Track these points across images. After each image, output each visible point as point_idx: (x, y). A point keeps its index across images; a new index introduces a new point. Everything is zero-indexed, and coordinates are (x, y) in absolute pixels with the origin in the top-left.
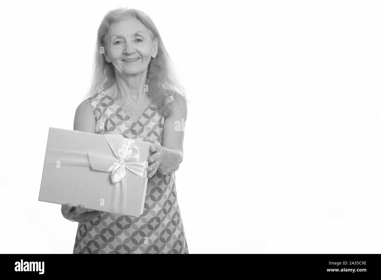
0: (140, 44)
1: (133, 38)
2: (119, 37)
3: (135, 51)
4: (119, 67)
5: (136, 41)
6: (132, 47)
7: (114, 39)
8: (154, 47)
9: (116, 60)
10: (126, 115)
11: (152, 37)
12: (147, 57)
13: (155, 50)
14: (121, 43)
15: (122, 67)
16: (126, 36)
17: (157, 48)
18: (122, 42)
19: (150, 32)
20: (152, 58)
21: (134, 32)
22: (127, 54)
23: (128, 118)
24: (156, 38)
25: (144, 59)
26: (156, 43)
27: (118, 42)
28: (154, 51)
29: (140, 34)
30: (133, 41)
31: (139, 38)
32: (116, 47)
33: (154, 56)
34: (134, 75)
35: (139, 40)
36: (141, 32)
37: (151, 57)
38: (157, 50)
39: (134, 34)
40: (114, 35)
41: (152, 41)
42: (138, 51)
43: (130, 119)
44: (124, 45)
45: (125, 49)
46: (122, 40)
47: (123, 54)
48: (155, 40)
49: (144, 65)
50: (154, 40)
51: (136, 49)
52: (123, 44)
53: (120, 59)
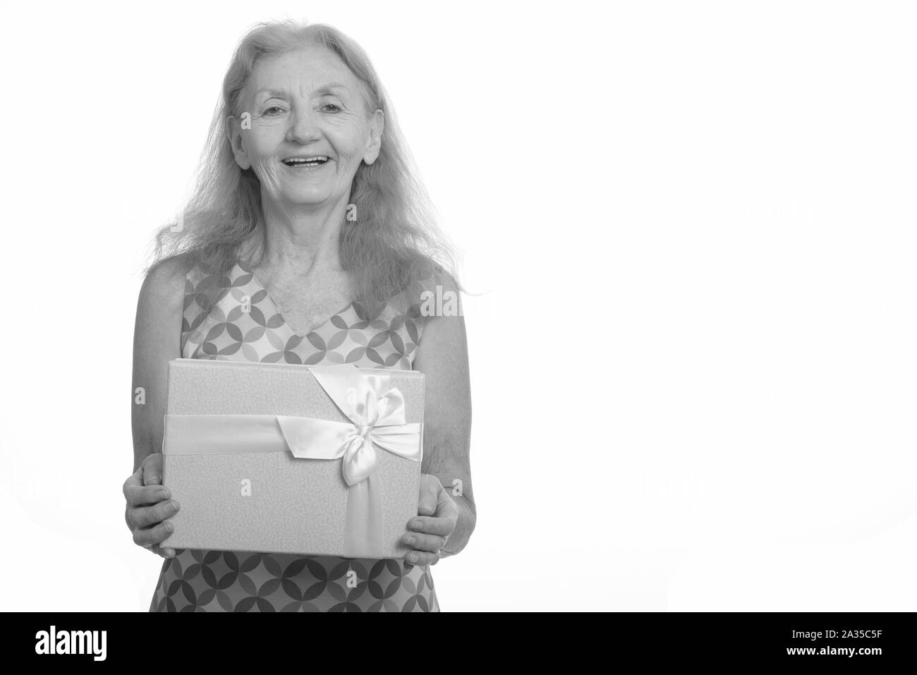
0: (333, 118)
1: (317, 102)
2: (279, 94)
3: (318, 135)
4: (271, 178)
5: (324, 109)
6: (311, 123)
7: (265, 100)
8: (371, 134)
9: (265, 158)
10: (275, 313)
11: (366, 106)
12: (349, 157)
13: (375, 144)
14: (280, 111)
15: (281, 181)
16: (297, 92)
17: (378, 140)
18: (284, 110)
19: (363, 89)
20: (363, 163)
21: (320, 85)
22: (296, 142)
23: (278, 320)
24: (380, 113)
25: (342, 160)
26: (376, 125)
27: (273, 110)
28: (370, 146)
29: (334, 90)
30: (314, 108)
31: (332, 101)
32: (268, 121)
33: (370, 160)
34: (311, 207)
35: (332, 108)
36: (340, 86)
37: (361, 161)
38: (379, 145)
39: (320, 91)
40: (264, 90)
41: (369, 118)
42: (326, 137)
43: (285, 324)
44: (289, 118)
45: (292, 129)
46: (286, 105)
47: (286, 140)
48: (375, 115)
49: (340, 178)
50: (373, 113)
51: (321, 130)
52: (288, 114)
53: (277, 157)
